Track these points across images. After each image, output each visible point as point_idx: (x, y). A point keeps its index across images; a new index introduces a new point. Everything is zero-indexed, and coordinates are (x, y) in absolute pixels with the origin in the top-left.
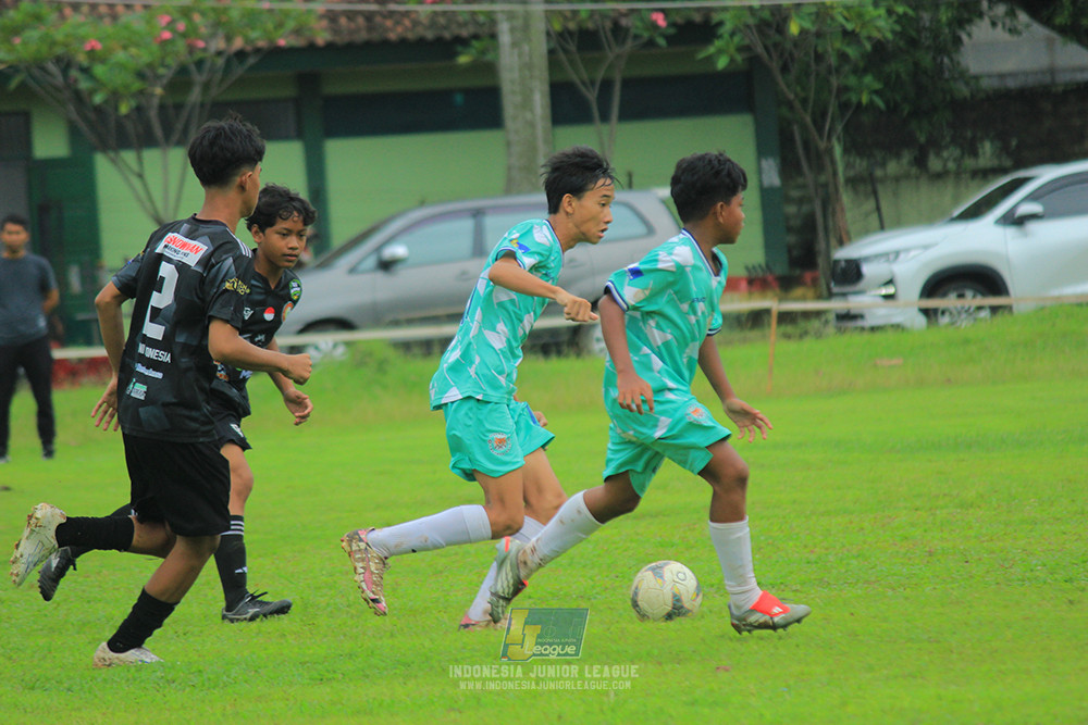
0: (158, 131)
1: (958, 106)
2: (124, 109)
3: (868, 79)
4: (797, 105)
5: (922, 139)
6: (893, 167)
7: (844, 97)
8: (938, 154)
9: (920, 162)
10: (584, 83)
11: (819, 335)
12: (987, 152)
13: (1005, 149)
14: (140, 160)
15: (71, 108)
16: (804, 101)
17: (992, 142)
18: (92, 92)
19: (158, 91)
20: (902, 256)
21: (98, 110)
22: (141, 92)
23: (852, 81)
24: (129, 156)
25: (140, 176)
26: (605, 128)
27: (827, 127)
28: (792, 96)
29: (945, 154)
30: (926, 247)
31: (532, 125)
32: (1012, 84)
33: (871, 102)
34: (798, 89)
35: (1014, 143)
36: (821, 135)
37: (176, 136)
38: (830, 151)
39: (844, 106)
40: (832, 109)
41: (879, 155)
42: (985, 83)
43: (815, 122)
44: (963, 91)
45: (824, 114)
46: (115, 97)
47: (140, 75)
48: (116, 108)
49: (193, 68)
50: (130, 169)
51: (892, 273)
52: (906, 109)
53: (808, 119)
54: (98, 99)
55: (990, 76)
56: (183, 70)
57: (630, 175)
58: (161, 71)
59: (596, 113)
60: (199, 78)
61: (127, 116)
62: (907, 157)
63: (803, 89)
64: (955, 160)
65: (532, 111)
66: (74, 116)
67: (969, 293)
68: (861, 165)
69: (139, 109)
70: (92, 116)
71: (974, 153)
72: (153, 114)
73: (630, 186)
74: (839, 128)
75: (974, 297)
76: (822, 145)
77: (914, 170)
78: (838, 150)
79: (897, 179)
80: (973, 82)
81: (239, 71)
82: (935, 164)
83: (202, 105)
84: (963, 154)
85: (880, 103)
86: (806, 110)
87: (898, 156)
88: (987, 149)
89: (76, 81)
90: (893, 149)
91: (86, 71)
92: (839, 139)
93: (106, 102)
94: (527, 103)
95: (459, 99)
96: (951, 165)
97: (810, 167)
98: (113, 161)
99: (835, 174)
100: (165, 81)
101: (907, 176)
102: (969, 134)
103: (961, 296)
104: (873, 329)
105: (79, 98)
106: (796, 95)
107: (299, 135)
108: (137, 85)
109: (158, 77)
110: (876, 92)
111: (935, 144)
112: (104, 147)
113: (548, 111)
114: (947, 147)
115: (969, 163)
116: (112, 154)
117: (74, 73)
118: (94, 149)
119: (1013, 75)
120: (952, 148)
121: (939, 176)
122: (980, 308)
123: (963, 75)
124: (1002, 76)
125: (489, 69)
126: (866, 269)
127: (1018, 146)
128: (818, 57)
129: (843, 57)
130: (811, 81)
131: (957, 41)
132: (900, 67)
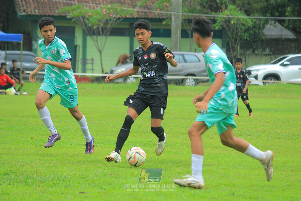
0: (101, 32)
1: (262, 41)
2: (95, 27)
3: (246, 34)
4: (231, 38)
5: (255, 47)
6: (248, 52)
7: (241, 37)
8: (257, 50)
9: (254, 51)
10: (188, 30)
12: (267, 51)
13: (271, 50)
14: (97, 38)
15: (84, 26)
16: (233, 37)
17: (269, 49)
18: (88, 23)
19: (102, 24)
20: (260, 70)
21: (90, 27)
22: (98, 24)
23: (243, 34)
24: (95, 37)
25: (97, 41)
26: (192, 39)
27: (237, 43)
28: (230, 36)
29: (259, 50)
30: (265, 69)
31: (177, 37)
32: (273, 37)
33: (246, 39)
34: (232, 35)
35: (273, 49)
36: (236, 44)
37: (105, 34)
38: (237, 48)
39: (240, 39)
40: (238, 39)
41: (245, 49)
42: (268, 37)
43: (234, 42)
44: (264, 38)
45: (236, 40)
46: (93, 25)
47: (99, 21)
48: (93, 27)
49: (109, 20)
50: (95, 39)
51: (257, 74)
52: (252, 41)
53: (233, 41)
54: (90, 25)
55: (269, 35)
56: (107, 21)
57: (195, 50)
58: (103, 20)
59: (190, 36)
60: (110, 22)
61: (95, 29)
62: (251, 50)
63: (233, 35)
64: (261, 52)
65: (177, 35)
66: (84, 28)
67: (273, 80)
68: (242, 51)
69: (98, 28)
70: (88, 28)
71: (265, 51)
72: (100, 29)
73: (195, 52)
74: (239, 43)
75: (274, 80)
76: (236, 46)
77: (252, 53)
78: (239, 48)
79: (248, 55)
80: (265, 36)
81: (118, 22)
82: (256, 52)
83: (110, 28)
84: (262, 51)
85: (248, 39)
86: (233, 39)
87: (249, 50)
89: (86, 21)
90: (248, 49)
91: (88, 19)
92: (239, 46)
93: (91, 26)
94: (176, 33)
95: (162, 31)
96: (260, 53)
97: (232, 51)
98: (91, 38)
99: (238, 52)
100: (103, 22)
101: (251, 54)
102: (264, 47)
103: (271, 80)
104: (253, 85)
105: (86, 24)
106: (231, 36)
107: (129, 36)
108: (98, 23)
109: (102, 21)
110: (248, 37)
111: (257, 48)
112: (90, 35)
113: (181, 35)
114: (259, 49)
115: (263, 53)
116: (91, 36)
117: (85, 19)
118: (87, 35)
119: (274, 35)
120: (260, 49)
121: (257, 55)
122: (274, 83)
123: (264, 35)
124: (271, 36)
125: (169, 25)
126: (252, 73)
127: (274, 50)
128: (236, 29)
129: (241, 29)
130: (234, 33)
131: (264, 28)
132: (252, 32)
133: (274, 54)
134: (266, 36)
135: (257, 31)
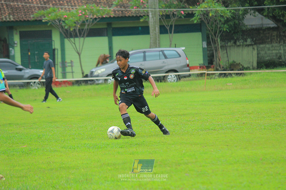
0: (78, 34)
1: (243, 31)
3: (226, 25)
5: (235, 38)
6: (229, 44)
7: (221, 29)
11: (214, 78)
13: (253, 40)
14: (74, 40)
15: (61, 29)
16: (212, 30)
19: (79, 26)
22: (75, 26)
23: (222, 26)
26: (171, 35)
27: (217, 35)
28: (210, 29)
29: (240, 41)
31: (156, 34)
32: (254, 27)
33: (226, 30)
34: (211, 27)
36: (215, 37)
37: (82, 36)
38: (217, 40)
39: (220, 31)
40: (218, 31)
41: (226, 41)
42: (249, 27)
43: (214, 34)
44: (244, 28)
45: (216, 33)
46: (70, 27)
47: (75, 23)
49: (86, 21)
50: (72, 42)
52: (232, 32)
54: (66, 27)
55: (249, 25)
56: (84, 22)
57: (175, 45)
59: (169, 32)
60: (87, 23)
61: (72, 31)
62: (232, 42)
64: (242, 43)
65: (156, 31)
66: (61, 31)
68: (223, 43)
69: (74, 30)
71: (246, 41)
72: (77, 31)
73: (175, 47)
74: (219, 36)
77: (234, 44)
78: (219, 40)
79: (230, 46)
81: (95, 22)
82: (238, 43)
84: (244, 41)
85: (228, 30)
86: (212, 32)
87: (230, 41)
88: (249, 40)
89: (62, 24)
92: (219, 38)
93: (68, 28)
95: (140, 28)
97: (213, 44)
98: (69, 40)
99: (218, 45)
100: (80, 24)
101: (232, 46)
102: (245, 37)
105: (62, 27)
107: (107, 35)
109: (78, 23)
110: (227, 28)
111: (238, 39)
112: (67, 37)
113: (159, 31)
115: (245, 43)
118: (65, 38)
121: (239, 46)
123: (244, 25)
124: (252, 25)
125: (147, 22)
127: (255, 40)
128: (215, 21)
129: (220, 21)
130: (214, 26)
131: (243, 18)
132: (231, 23)
133: (255, 44)
134: (247, 26)
135: (237, 22)
